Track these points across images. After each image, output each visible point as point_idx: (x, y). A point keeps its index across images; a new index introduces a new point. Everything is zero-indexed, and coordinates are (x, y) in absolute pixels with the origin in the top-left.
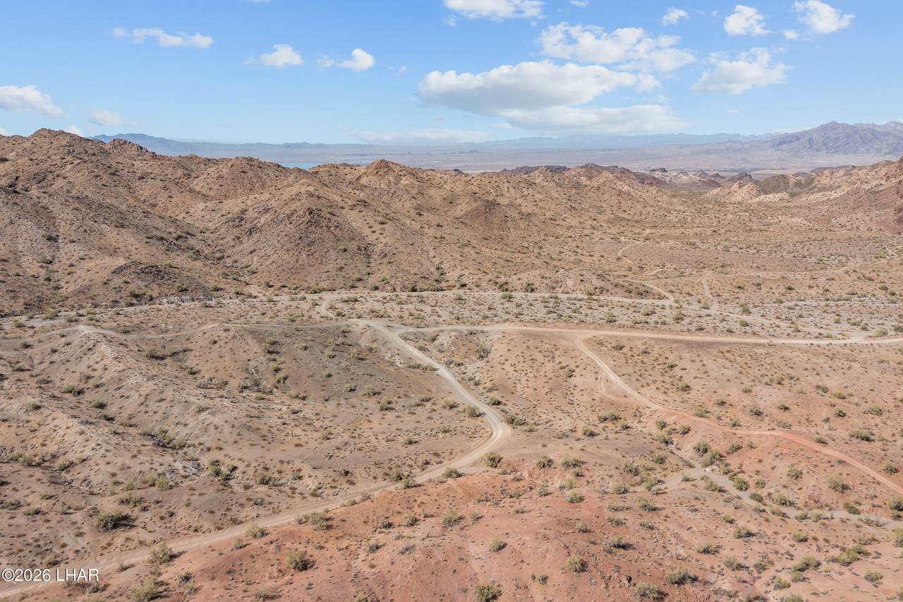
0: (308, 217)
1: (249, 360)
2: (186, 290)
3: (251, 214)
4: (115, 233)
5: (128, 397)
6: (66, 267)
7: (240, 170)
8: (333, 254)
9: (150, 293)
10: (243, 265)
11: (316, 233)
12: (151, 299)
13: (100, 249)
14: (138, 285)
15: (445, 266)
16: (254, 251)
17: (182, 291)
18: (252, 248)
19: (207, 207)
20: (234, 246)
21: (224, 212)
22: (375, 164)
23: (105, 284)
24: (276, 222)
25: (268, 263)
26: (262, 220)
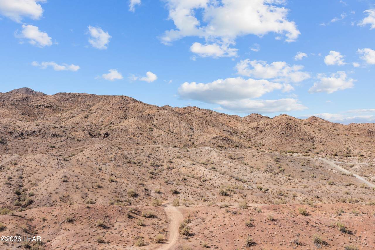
0: (286, 126)
1: (268, 163)
2: (238, 147)
3: (261, 126)
4: (212, 128)
5: (223, 167)
6: (196, 137)
7: (254, 118)
8: (297, 140)
9: (225, 146)
10: (259, 143)
11: (289, 132)
12: (226, 148)
13: (207, 133)
14: (221, 143)
15: (351, 148)
16: (263, 138)
17: (237, 147)
19: (243, 125)
20: (255, 137)
21: (250, 127)
23: (210, 142)
24: (272, 127)
25: (269, 142)
26: (266, 128)
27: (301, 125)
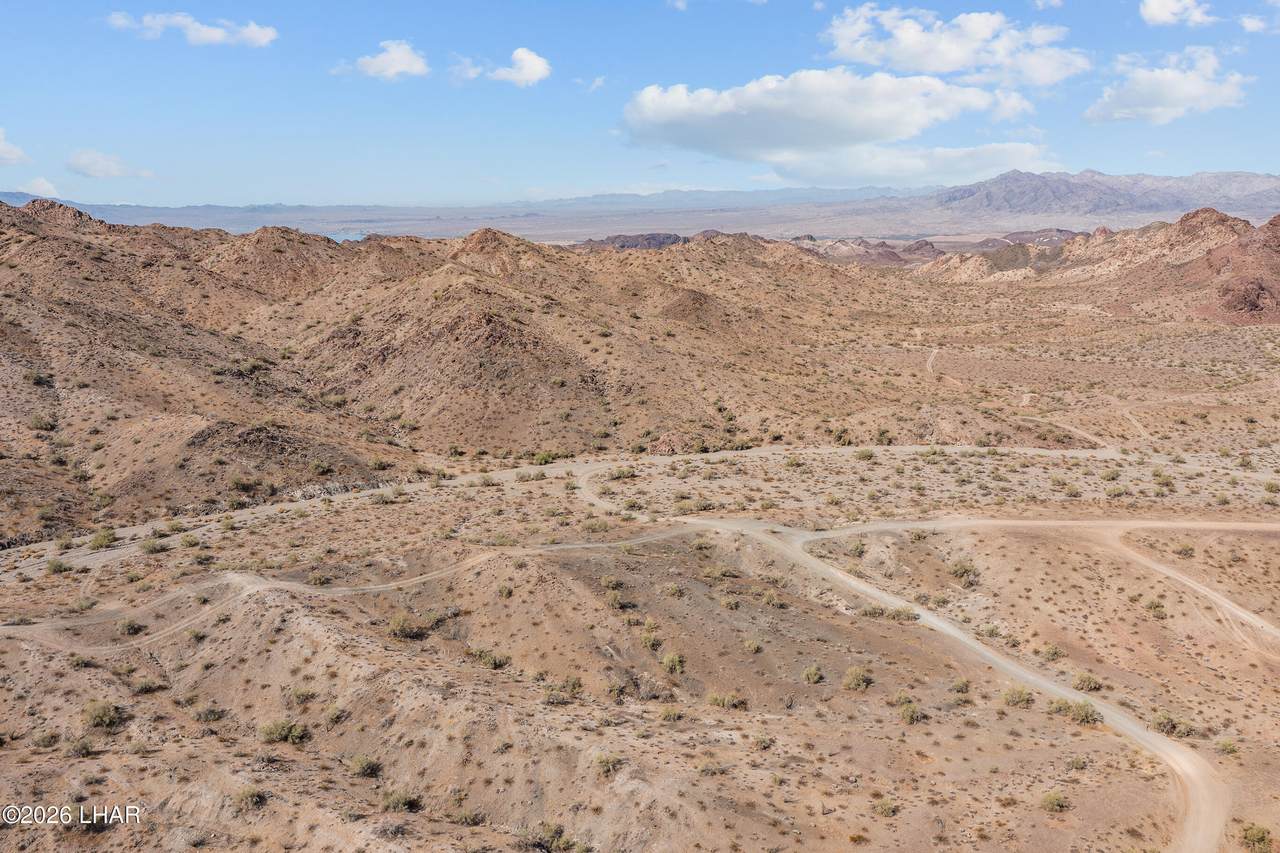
0: (485, 330)
1: (592, 627)
2: (329, 471)
3: (370, 324)
4: (155, 366)
6: (85, 436)
7: (273, 248)
8: (544, 391)
9: (268, 481)
10: (388, 415)
11: (506, 358)
12: (274, 491)
13: (138, 398)
14: (244, 466)
15: (730, 404)
16: (401, 389)
17: (323, 473)
18: (396, 385)
19: (276, 312)
20: (358, 382)
21: (309, 322)
22: (476, 236)
23: (182, 467)
24: (427, 337)
25: (434, 410)
26: (400, 334)
27: (535, 316)
